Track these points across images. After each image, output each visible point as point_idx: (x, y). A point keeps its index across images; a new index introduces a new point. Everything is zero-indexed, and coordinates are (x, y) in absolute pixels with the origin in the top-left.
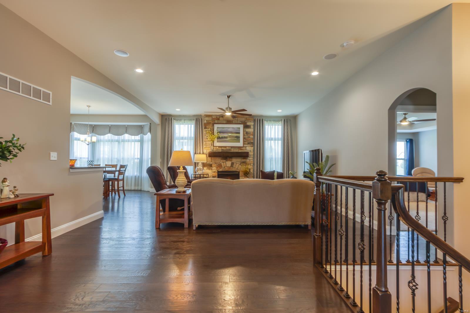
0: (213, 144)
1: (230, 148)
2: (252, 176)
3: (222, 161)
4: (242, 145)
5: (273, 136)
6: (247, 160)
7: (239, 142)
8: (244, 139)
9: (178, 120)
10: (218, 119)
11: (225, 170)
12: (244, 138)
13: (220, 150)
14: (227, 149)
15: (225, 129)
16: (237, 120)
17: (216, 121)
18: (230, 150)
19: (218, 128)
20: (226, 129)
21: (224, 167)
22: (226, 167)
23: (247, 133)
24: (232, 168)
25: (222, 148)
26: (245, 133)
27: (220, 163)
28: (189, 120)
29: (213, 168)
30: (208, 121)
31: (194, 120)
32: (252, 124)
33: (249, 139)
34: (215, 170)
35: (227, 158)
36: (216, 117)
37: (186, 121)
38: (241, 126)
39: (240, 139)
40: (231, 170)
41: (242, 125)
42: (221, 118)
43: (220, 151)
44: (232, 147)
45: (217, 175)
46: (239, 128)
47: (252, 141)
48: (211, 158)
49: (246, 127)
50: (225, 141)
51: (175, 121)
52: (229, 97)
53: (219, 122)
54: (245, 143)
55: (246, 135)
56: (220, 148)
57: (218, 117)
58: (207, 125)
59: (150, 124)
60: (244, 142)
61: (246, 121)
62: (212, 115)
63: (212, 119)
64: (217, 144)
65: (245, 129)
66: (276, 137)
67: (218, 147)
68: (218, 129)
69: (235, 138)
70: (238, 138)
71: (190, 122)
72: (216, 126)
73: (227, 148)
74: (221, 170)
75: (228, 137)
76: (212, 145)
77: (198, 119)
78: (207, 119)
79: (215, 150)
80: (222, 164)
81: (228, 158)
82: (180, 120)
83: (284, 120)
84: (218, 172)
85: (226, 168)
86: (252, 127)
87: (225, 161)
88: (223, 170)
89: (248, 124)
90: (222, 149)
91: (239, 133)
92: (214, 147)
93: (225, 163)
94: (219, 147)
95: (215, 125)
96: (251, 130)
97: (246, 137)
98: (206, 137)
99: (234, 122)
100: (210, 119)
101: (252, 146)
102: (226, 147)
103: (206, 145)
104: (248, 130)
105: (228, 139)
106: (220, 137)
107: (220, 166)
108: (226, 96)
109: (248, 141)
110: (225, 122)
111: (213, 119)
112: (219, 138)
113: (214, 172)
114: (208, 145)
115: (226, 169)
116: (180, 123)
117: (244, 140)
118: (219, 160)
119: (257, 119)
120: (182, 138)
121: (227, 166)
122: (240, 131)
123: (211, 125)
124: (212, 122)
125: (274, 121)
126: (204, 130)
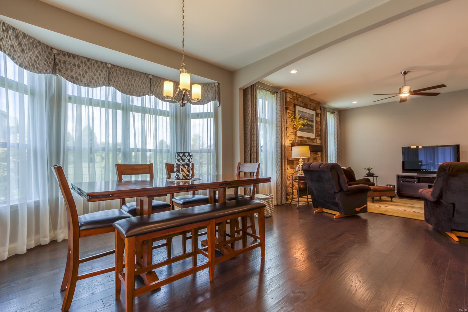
1: (307, 140)
6: (318, 155)
7: (313, 133)
10: (298, 99)
12: (316, 129)
16: (311, 104)
17: (296, 102)
18: (306, 142)
19: (298, 111)
20: (305, 114)
23: (317, 122)
30: (289, 98)
39: (313, 130)
41: (315, 112)
42: (300, 99)
44: (308, 138)
46: (313, 115)
49: (317, 114)
50: (304, 130)
53: (298, 103)
55: (317, 125)
57: (298, 96)
58: (289, 105)
59: (219, 84)
60: (316, 133)
62: (293, 92)
65: (316, 117)
68: (299, 113)
69: (310, 127)
70: (312, 126)
73: (305, 139)
75: (306, 125)
78: (289, 95)
89: (318, 111)
90: (300, 140)
91: (312, 121)
97: (317, 127)
98: (288, 121)
100: (291, 96)
101: (320, 139)
104: (318, 119)
109: (318, 132)
110: (302, 105)
111: (293, 98)
117: (315, 131)
122: (313, 119)
123: (293, 106)
124: (293, 101)
126: (286, 111)
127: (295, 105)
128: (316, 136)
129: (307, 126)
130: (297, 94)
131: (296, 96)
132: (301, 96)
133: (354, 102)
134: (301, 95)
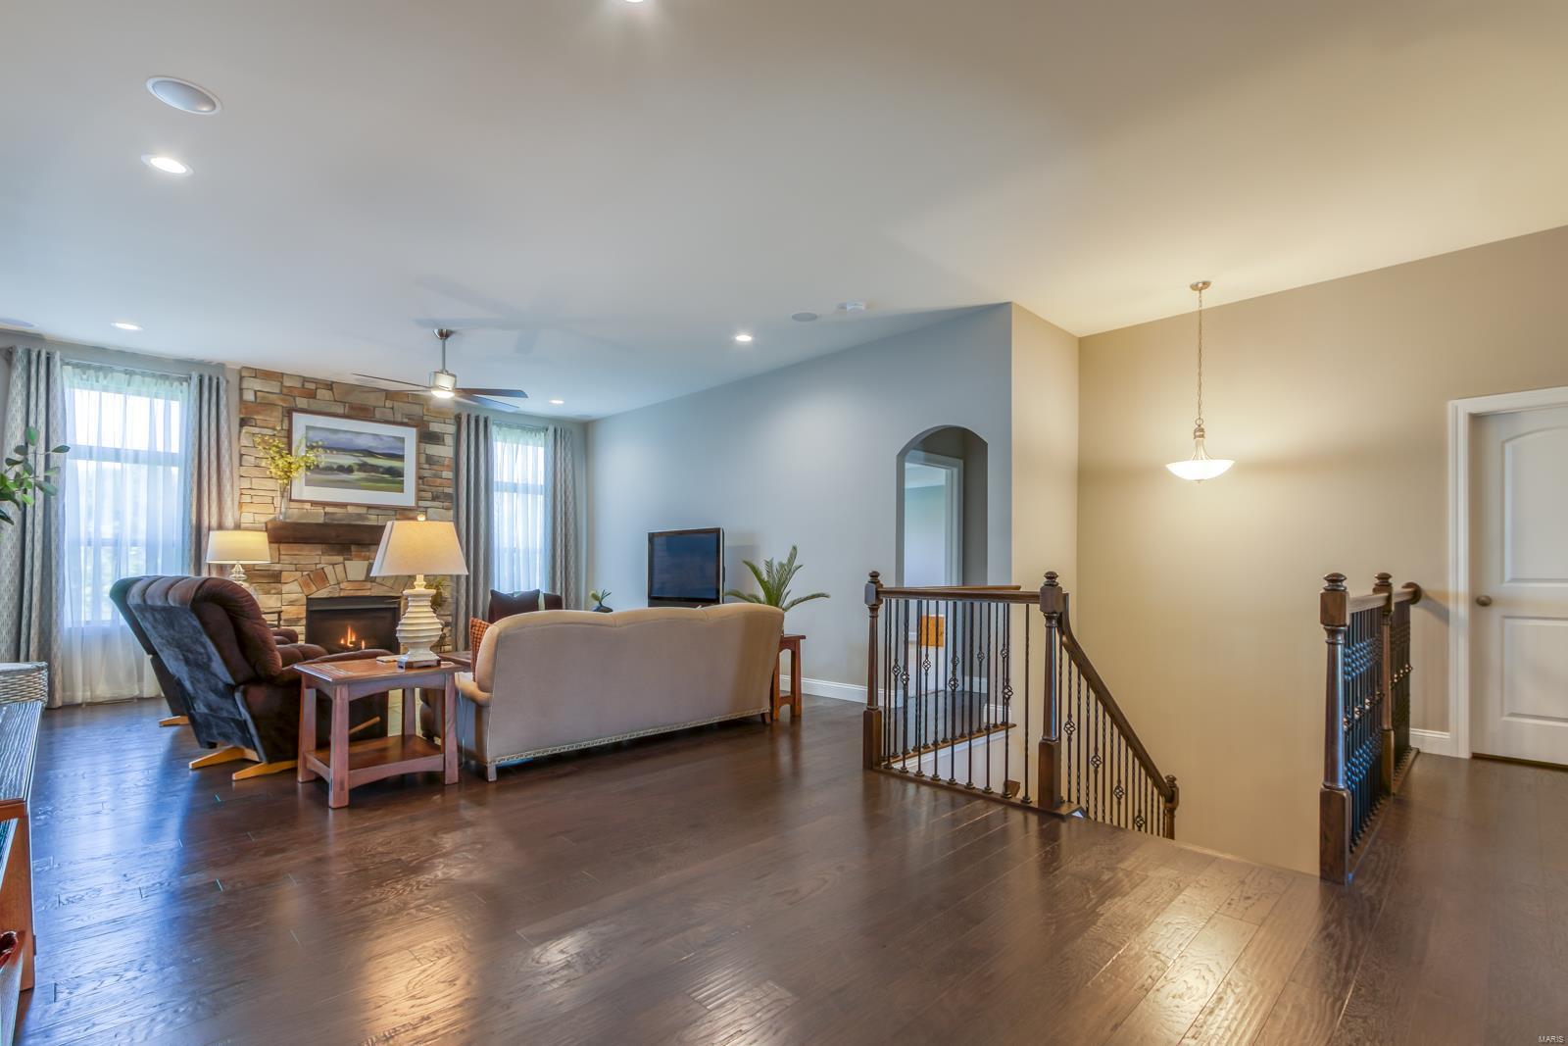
0: (286, 492)
1: (363, 511)
2: (449, 613)
3: (326, 558)
4: (412, 503)
5: (518, 479)
7: (402, 491)
8: (421, 481)
9: (89, 367)
10: (312, 395)
11: (342, 594)
12: (420, 478)
13: (318, 516)
14: (350, 515)
15: (342, 439)
16: (392, 408)
17: (302, 402)
18: (360, 516)
19: (308, 428)
20: (349, 436)
21: (339, 584)
22: (345, 584)
23: (430, 460)
24: (369, 585)
25: (329, 509)
26: (423, 459)
27: (319, 566)
28: (154, 376)
29: (285, 588)
30: (258, 393)
31: (188, 379)
32: (451, 429)
33: (439, 480)
34: (293, 597)
35: (349, 550)
36: (298, 385)
37: (137, 379)
38: (410, 435)
39: (402, 482)
40: (368, 593)
41: (414, 430)
42: (323, 394)
43: (321, 520)
44: (369, 507)
45: (304, 615)
46: (402, 440)
47: (450, 490)
48: (276, 545)
49: (428, 437)
50: (344, 481)
51: (69, 368)
52: (445, 335)
53: (315, 405)
54: (423, 494)
55: (427, 466)
56: (320, 510)
57: (312, 386)
58: (258, 413)
60: (419, 490)
61: (425, 418)
62: (282, 374)
63: (281, 391)
64: (303, 490)
65: (423, 445)
66: (530, 482)
67: (308, 506)
68: (311, 434)
69: (383, 473)
70: (397, 474)
71: (163, 387)
72: (300, 421)
73: (350, 509)
74: (323, 593)
75: (355, 467)
76: (283, 497)
77: (210, 379)
78: (257, 385)
79: (295, 514)
80: (328, 570)
81: (353, 548)
82: (105, 370)
83: (555, 431)
84: (310, 601)
85: (342, 586)
86: (449, 440)
87: (340, 559)
88: (331, 595)
89: (435, 427)
90: (326, 514)
91: (401, 458)
92: (293, 505)
93: (339, 568)
94: (314, 503)
95: (295, 415)
96: (445, 451)
97: (426, 473)
98: (252, 459)
99: (378, 415)
100: (273, 387)
101: (448, 509)
102: (344, 505)
103: (252, 492)
104: (433, 450)
105: (357, 475)
106: (322, 465)
107: (320, 577)
108: (436, 331)
109: (434, 489)
110: (340, 410)
111: (285, 391)
112: (312, 468)
113: (292, 603)
114: (262, 493)
115: (348, 590)
116: (103, 382)
117: (418, 484)
118: (313, 557)
119: (469, 416)
120: (117, 455)
121: (350, 578)
122: (403, 449)
123: (278, 413)
124: (282, 400)
125: (523, 428)
126: (240, 432)
127: (289, 413)
128: (419, 498)
129: (359, 470)
130: (305, 380)
131: (303, 385)
132: (330, 386)
133: (554, 402)
134: (333, 382)
